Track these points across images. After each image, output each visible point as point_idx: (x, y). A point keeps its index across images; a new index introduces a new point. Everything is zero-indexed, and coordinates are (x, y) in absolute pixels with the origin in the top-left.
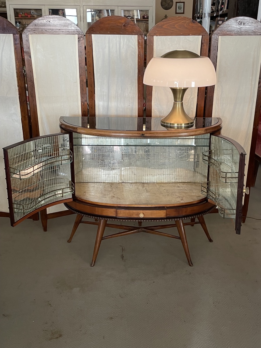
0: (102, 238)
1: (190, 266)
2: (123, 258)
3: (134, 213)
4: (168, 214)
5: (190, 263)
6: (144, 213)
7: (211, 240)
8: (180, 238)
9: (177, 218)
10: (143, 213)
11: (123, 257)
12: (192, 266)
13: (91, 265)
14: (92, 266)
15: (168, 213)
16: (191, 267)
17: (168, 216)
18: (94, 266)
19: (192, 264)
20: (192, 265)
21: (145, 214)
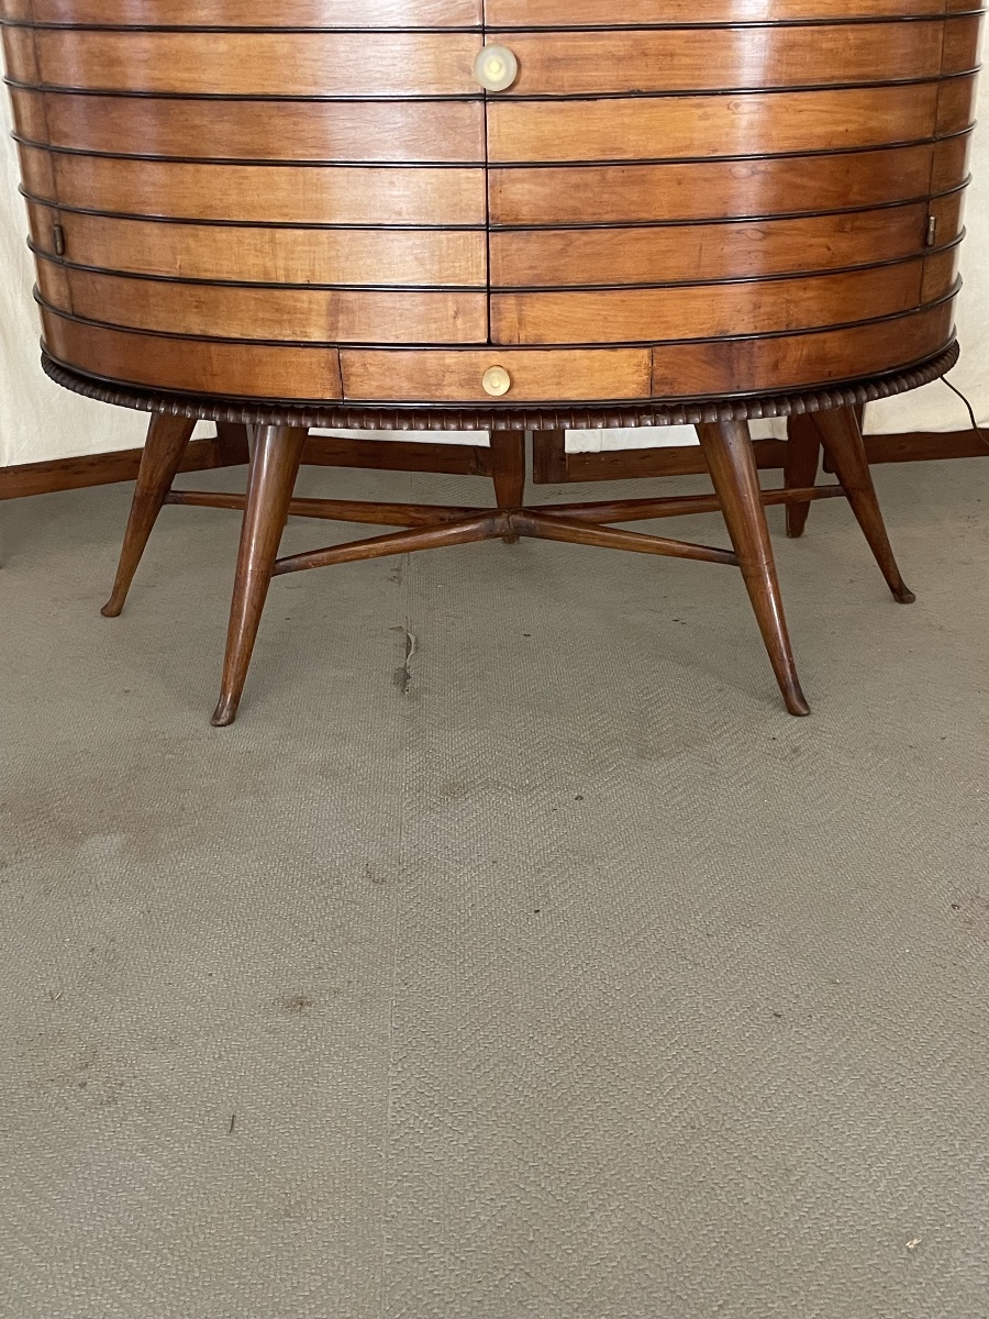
0: (272, 567)
1: (796, 714)
2: (405, 683)
3: (447, 370)
4: (664, 381)
5: (793, 701)
6: (514, 367)
7: (901, 594)
8: (733, 558)
9: (721, 405)
10: (509, 373)
11: (403, 678)
12: (805, 712)
13: (216, 716)
14: (222, 721)
15: (659, 372)
16: (796, 719)
17: (666, 390)
18: (231, 721)
19: (802, 700)
20: (807, 708)
21: (516, 375)
